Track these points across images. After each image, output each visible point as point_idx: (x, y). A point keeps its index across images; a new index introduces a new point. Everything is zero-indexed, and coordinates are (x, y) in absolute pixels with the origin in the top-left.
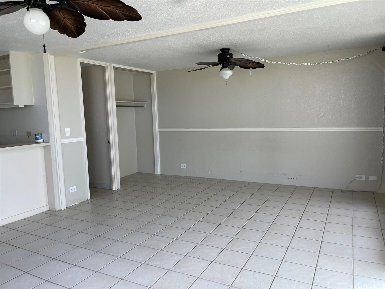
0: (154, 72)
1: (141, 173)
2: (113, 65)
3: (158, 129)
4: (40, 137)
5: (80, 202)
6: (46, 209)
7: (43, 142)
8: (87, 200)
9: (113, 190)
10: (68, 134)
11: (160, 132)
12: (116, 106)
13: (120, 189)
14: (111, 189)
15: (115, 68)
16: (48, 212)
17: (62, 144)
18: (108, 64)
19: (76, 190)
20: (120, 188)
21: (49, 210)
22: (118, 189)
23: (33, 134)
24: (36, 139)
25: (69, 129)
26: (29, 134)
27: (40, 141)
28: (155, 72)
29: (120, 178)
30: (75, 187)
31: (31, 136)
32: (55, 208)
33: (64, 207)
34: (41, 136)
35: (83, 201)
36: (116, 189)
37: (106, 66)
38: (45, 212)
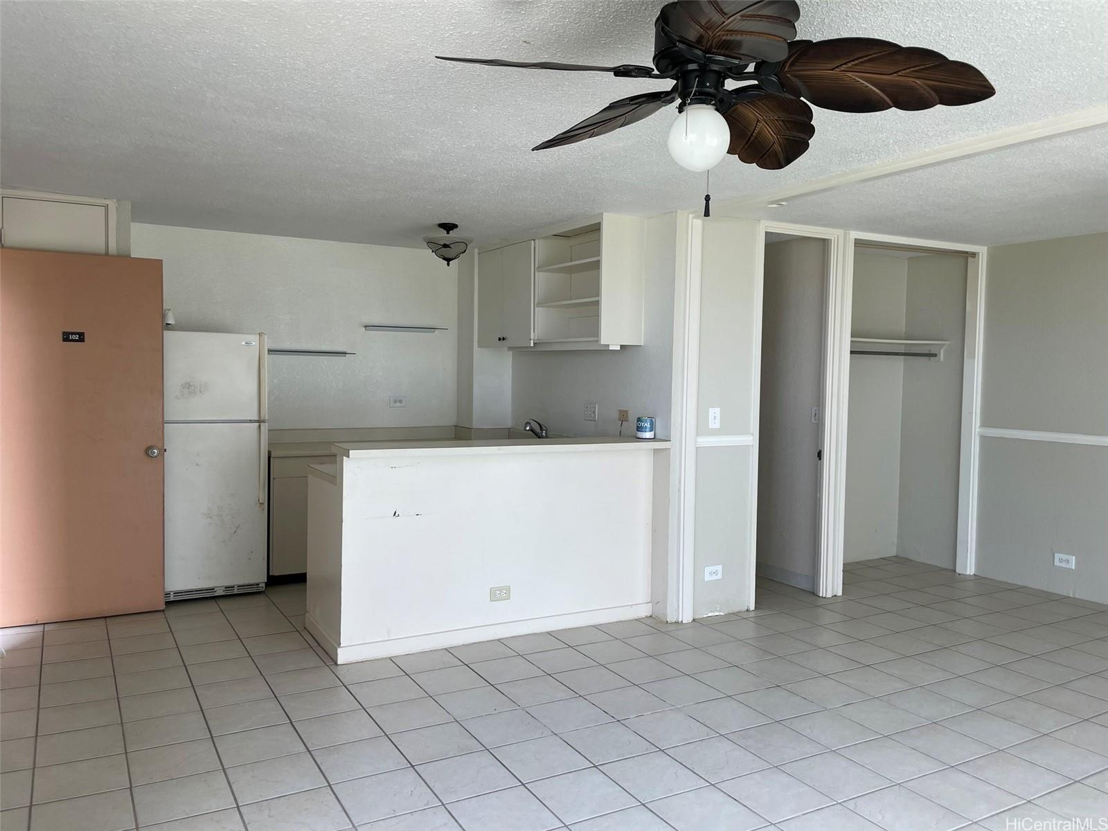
0: (982, 251)
1: (908, 559)
2: (855, 234)
3: (977, 430)
4: (648, 425)
5: (727, 612)
6: (644, 611)
7: (654, 439)
8: (747, 610)
9: (819, 597)
10: (714, 424)
11: (984, 440)
12: (852, 352)
13: (840, 596)
14: (814, 593)
15: (858, 243)
16: (649, 621)
17: (697, 448)
18: (840, 232)
19: (720, 576)
20: (840, 593)
21: (651, 616)
22: (835, 596)
23: (632, 418)
24: (639, 429)
25: (718, 410)
26: (623, 416)
27: (648, 435)
28: (986, 248)
29: (844, 565)
30: (719, 568)
31: (627, 421)
32: (666, 615)
33: (687, 618)
34: (652, 424)
35: (735, 609)
36: (829, 595)
37: (833, 238)
38: (642, 618)
